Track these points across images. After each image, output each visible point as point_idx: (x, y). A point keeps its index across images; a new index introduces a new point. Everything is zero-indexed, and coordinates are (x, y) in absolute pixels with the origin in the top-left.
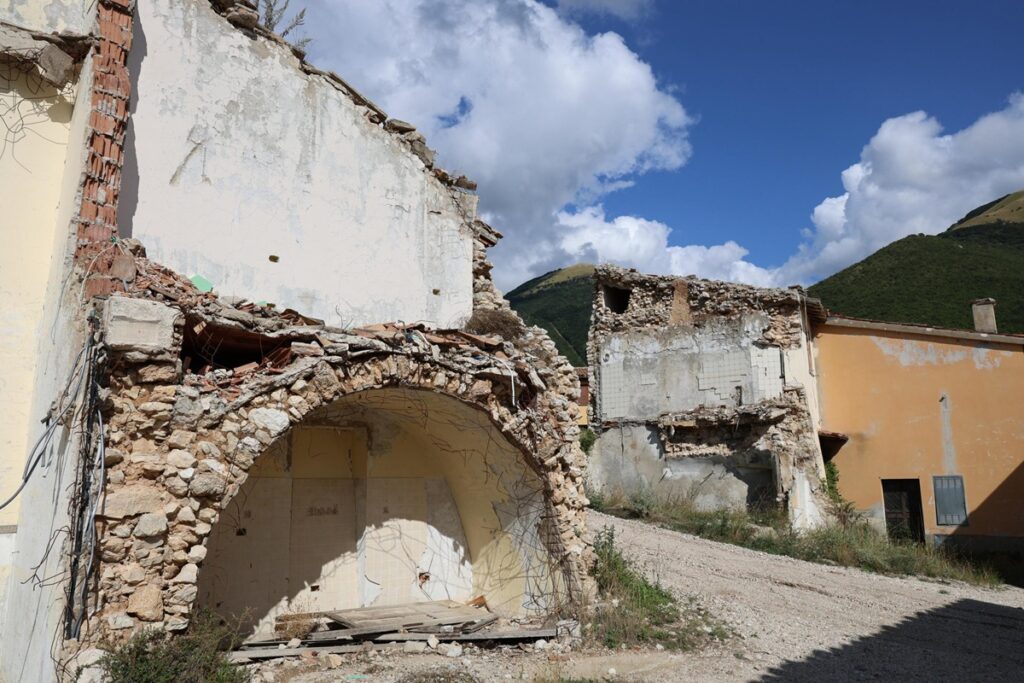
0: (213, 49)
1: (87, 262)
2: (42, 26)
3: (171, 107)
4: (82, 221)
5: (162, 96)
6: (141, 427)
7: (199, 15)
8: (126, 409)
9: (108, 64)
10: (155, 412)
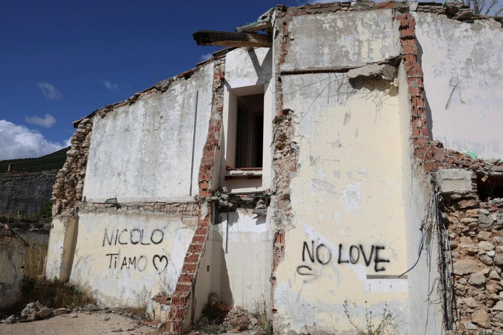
0: (453, 37)
1: (422, 155)
2: (380, 59)
3: (438, 73)
4: (414, 137)
5: (434, 69)
6: (463, 231)
7: (442, 24)
8: (455, 222)
9: (411, 64)
10: (469, 223)
